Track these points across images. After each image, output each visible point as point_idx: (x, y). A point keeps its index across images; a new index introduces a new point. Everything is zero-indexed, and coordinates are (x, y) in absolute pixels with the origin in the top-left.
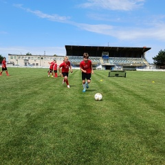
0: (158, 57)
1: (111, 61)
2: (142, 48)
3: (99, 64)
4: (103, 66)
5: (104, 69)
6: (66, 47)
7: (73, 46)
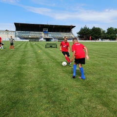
0: (80, 32)
1: (50, 35)
2: (70, 26)
3: (41, 37)
4: (44, 38)
5: (45, 40)
6: (15, 24)
7: (21, 24)
